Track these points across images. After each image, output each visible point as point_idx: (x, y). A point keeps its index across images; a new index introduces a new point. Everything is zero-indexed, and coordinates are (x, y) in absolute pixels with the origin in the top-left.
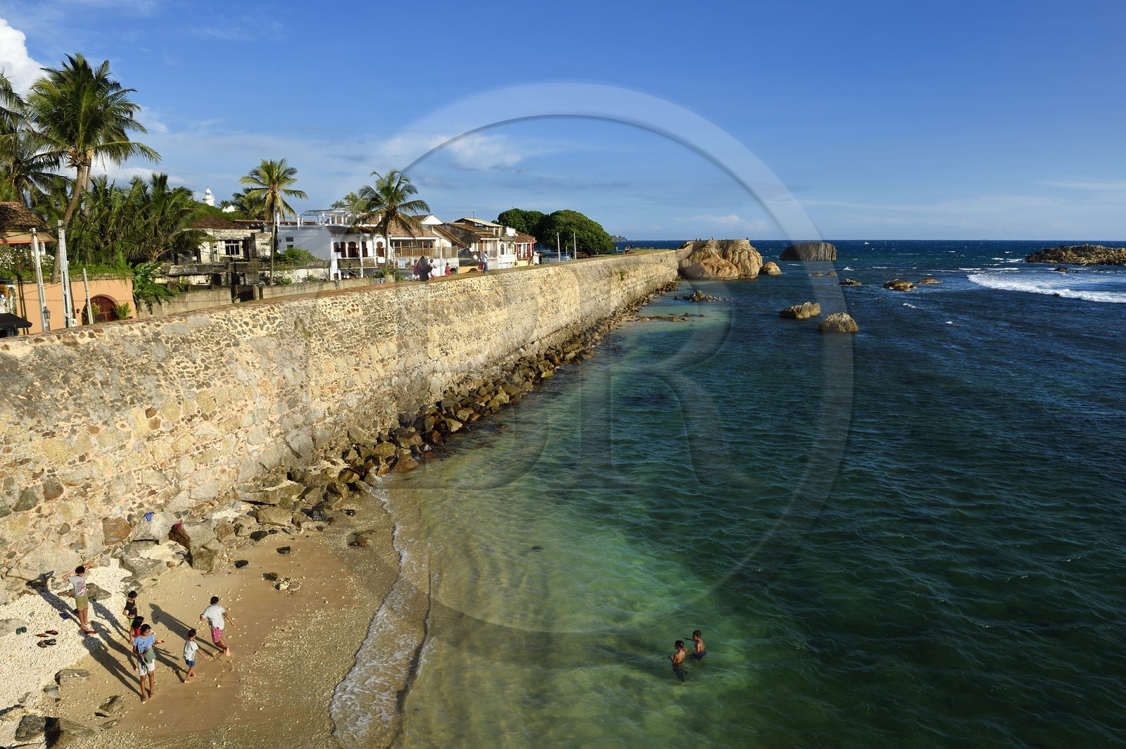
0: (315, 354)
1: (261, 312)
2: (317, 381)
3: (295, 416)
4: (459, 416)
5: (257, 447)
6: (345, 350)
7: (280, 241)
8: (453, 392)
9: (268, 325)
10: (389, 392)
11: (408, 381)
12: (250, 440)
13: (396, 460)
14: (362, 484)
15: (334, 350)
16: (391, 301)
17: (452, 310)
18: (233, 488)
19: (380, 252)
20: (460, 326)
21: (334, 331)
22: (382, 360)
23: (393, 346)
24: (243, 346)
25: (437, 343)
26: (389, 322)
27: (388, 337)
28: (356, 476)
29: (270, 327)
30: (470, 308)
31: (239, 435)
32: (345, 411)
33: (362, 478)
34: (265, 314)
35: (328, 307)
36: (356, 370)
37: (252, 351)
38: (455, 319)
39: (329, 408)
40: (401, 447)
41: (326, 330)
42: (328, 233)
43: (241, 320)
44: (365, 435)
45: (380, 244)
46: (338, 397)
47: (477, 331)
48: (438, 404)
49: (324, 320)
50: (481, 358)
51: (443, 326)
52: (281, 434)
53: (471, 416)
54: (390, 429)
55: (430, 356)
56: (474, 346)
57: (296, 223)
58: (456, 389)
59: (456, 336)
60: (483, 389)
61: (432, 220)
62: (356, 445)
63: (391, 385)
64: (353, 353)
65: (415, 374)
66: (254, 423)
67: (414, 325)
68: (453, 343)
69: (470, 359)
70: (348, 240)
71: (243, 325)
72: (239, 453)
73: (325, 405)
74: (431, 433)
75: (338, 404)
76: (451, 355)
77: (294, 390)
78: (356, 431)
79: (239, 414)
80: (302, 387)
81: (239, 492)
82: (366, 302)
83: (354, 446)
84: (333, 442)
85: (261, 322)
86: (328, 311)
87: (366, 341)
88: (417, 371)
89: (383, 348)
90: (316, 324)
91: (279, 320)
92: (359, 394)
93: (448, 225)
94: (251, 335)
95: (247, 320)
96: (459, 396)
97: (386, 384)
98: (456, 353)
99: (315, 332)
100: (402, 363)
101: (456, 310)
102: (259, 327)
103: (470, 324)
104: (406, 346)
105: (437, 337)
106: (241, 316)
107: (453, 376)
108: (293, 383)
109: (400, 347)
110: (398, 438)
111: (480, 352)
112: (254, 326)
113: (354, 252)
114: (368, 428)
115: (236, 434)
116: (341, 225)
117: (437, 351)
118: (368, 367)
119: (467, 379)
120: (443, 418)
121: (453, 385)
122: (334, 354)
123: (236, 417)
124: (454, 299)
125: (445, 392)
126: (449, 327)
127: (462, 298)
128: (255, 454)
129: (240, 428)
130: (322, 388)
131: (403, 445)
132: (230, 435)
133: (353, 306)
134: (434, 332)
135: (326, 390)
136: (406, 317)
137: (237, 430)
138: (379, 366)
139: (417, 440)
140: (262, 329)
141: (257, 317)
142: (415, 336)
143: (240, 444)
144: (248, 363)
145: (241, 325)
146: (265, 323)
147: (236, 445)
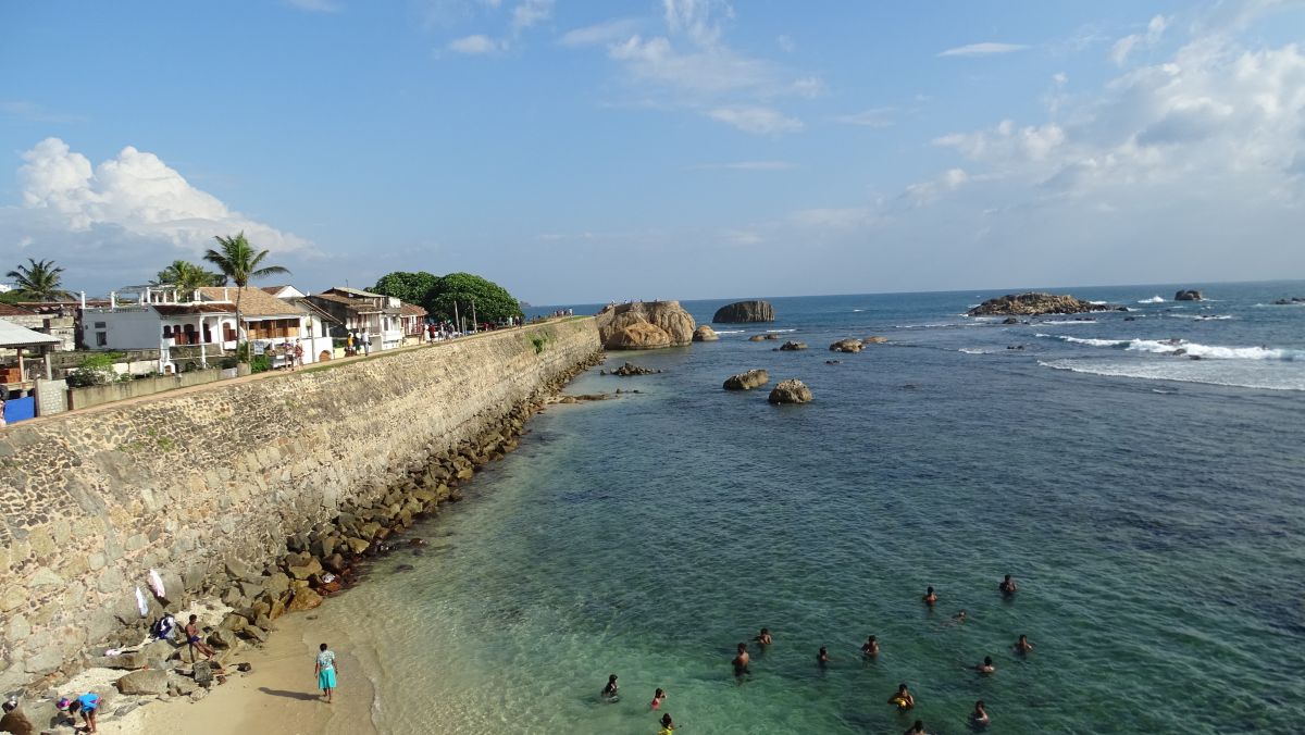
0: (179, 469)
1: (106, 420)
2: (183, 504)
3: (158, 551)
4: (364, 534)
5: (110, 595)
6: (216, 461)
7: (87, 328)
8: (352, 504)
9: (117, 436)
10: (273, 511)
11: (295, 493)
12: (102, 586)
13: (292, 597)
14: (254, 629)
15: (203, 462)
16: (269, 396)
17: (343, 403)
18: (81, 652)
19: (230, 335)
20: (354, 422)
21: (200, 438)
22: (263, 471)
23: (275, 452)
24: (85, 465)
25: (328, 445)
26: (269, 422)
27: (268, 441)
28: (243, 621)
29: (120, 437)
30: (363, 399)
31: (87, 582)
32: (220, 539)
33: (252, 622)
34: (111, 422)
35: (191, 408)
36: (232, 485)
37: (98, 471)
38: (349, 413)
39: (200, 537)
40: (295, 579)
41: (191, 438)
42: (157, 315)
43: (81, 432)
44: (247, 568)
45: (226, 326)
46: (210, 521)
47: (375, 425)
48: (335, 521)
49: (188, 425)
50: (382, 460)
51: (334, 422)
52: (141, 575)
53: (379, 532)
54: (279, 557)
55: (322, 461)
56: (373, 445)
57: (110, 304)
58: (356, 501)
59: (350, 434)
60: (389, 496)
61: (289, 292)
62: (237, 581)
63: (275, 501)
64: (226, 464)
65: (303, 485)
66: (106, 563)
67: (299, 424)
68: (348, 443)
69: (369, 462)
70: (183, 322)
71: (85, 439)
72: (88, 605)
73: (195, 533)
74: (332, 558)
75: (211, 531)
76: (347, 459)
77: (155, 517)
78: (236, 564)
79: (86, 554)
80: (165, 512)
81: (88, 657)
82: (238, 398)
83: (234, 582)
84: (208, 581)
85: (108, 433)
86: (191, 412)
87: (241, 447)
88: (306, 481)
89: (262, 454)
90: (178, 430)
91: (130, 429)
92: (237, 515)
93: (315, 297)
94: (96, 450)
95: (89, 431)
96: (360, 509)
97: (269, 499)
98: (352, 455)
99: (177, 441)
100: (287, 473)
101: (348, 402)
102: (105, 440)
103: (367, 418)
104: (291, 451)
105: (328, 437)
106: (81, 426)
107: (350, 484)
108: (153, 507)
109: (283, 452)
110: (291, 569)
111: (380, 452)
112: (98, 439)
113: (191, 335)
114: (252, 559)
115: (83, 581)
116: (176, 303)
117: (329, 455)
118: (246, 481)
119: (367, 488)
120: (344, 538)
121: (350, 496)
122: (202, 466)
123: (82, 558)
124: (344, 389)
125: (342, 505)
126: (341, 423)
127: (354, 386)
128: (109, 605)
129: (87, 572)
130: (190, 512)
131: (298, 576)
132: (76, 582)
133: (222, 404)
134: (323, 430)
135: (196, 514)
136: (289, 415)
137: (84, 576)
138: (260, 479)
139: (315, 568)
140: (109, 441)
141: (102, 427)
142: (301, 438)
143: (89, 594)
144: (94, 487)
145: (81, 439)
146: (112, 434)
147: (83, 595)
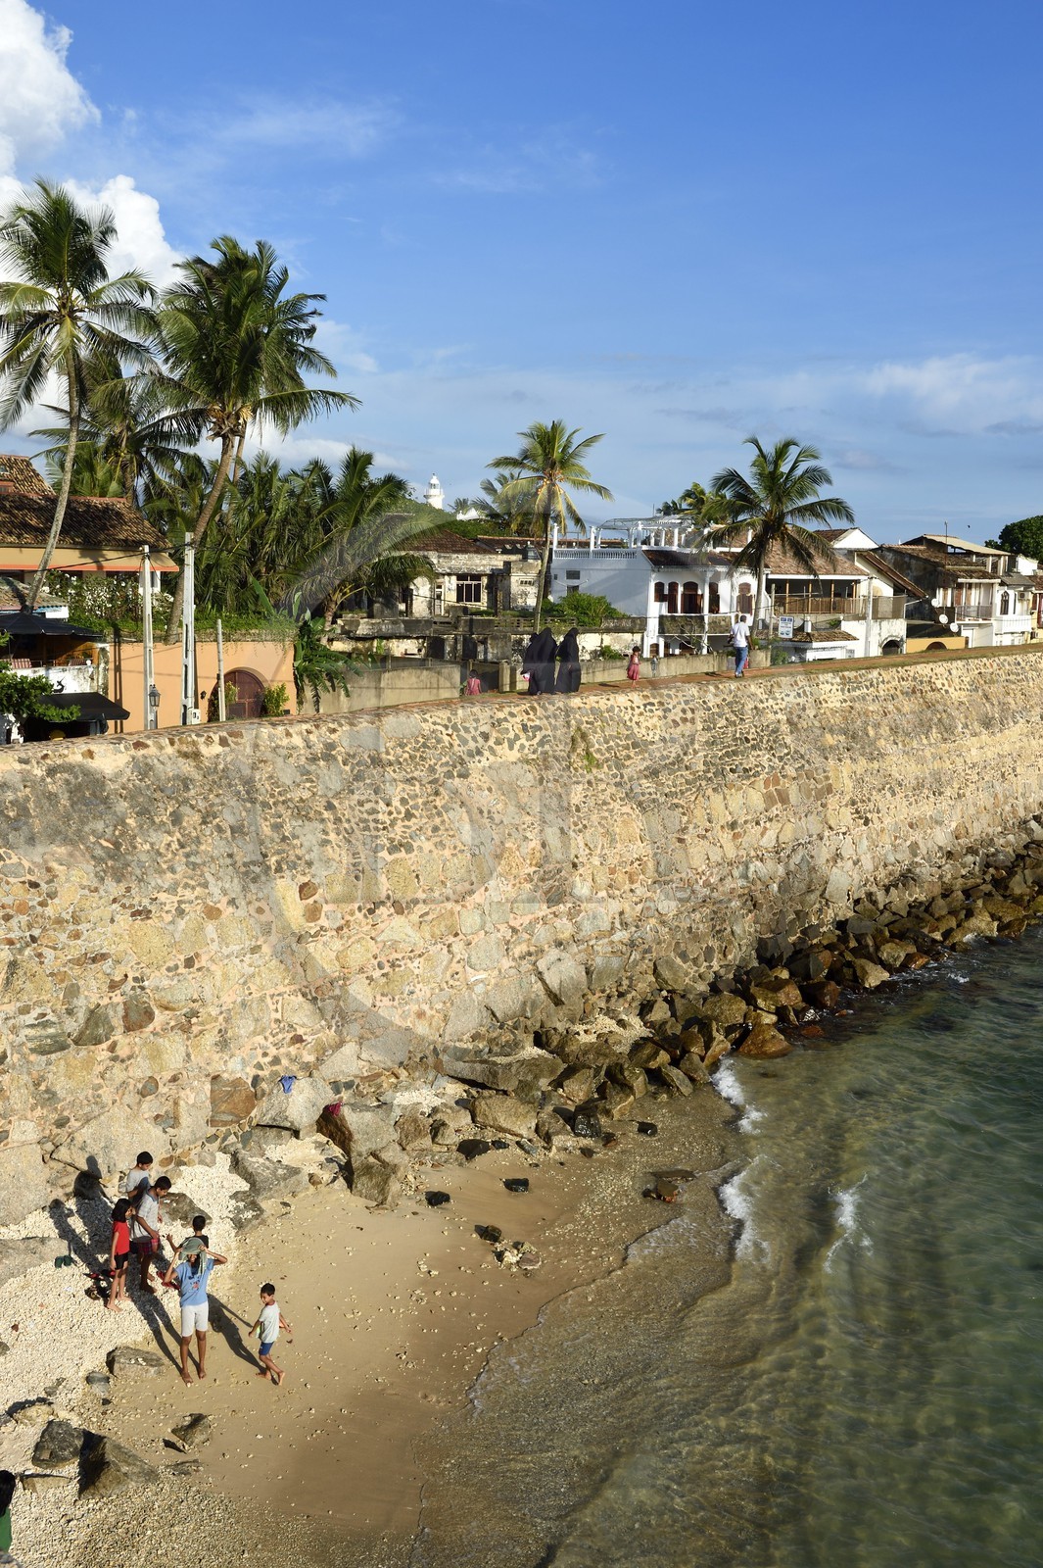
0: (605, 803)
1: (512, 715)
2: (603, 857)
3: (558, 923)
4: (885, 956)
5: (482, 975)
6: (662, 799)
7: (556, 578)
8: (874, 903)
9: (523, 741)
10: (741, 891)
11: (781, 870)
12: (473, 960)
13: (746, 1033)
14: (676, 1075)
15: (642, 798)
16: (761, 706)
17: (885, 731)
18: (435, 1049)
19: (745, 603)
20: (900, 764)
21: (643, 759)
22: (733, 825)
23: (756, 798)
24: (475, 778)
25: (847, 798)
26: (754, 747)
27: (748, 777)
28: (664, 1057)
29: (527, 744)
30: (924, 727)
31: (455, 948)
32: (653, 921)
33: (675, 1062)
34: (518, 719)
35: (637, 711)
36: (681, 840)
37: (490, 790)
38: (891, 749)
39: (621, 913)
40: (757, 1008)
41: (629, 757)
42: (647, 565)
43: (476, 729)
44: (687, 974)
45: (745, 587)
46: (640, 891)
47: (937, 777)
48: (841, 925)
49: (627, 737)
50: (942, 837)
51: (863, 762)
52: (530, 954)
53: (909, 958)
54: (739, 967)
55: (832, 823)
56: (926, 809)
57: (587, 544)
58: (880, 896)
59: (890, 785)
60: (941, 902)
61: (855, 540)
62: (668, 991)
63: (745, 876)
64: (677, 806)
65: (796, 859)
66: (482, 927)
67: (802, 757)
68: (883, 800)
69: (916, 836)
70: (681, 579)
71: (479, 739)
72: (451, 982)
73: (615, 906)
74: (822, 985)
75: (640, 906)
76: (876, 825)
77: (559, 871)
78: (670, 964)
79: (458, 908)
80: (575, 866)
81: (445, 1058)
82: (710, 705)
83: (664, 993)
84: (625, 982)
85: (511, 735)
86: (635, 719)
87: (704, 783)
88: (801, 852)
89: (736, 800)
90: (612, 743)
91: (544, 732)
92: (682, 889)
93: (890, 549)
94: (492, 758)
95: (485, 728)
96: (886, 914)
97: (736, 873)
98: (887, 820)
99: (607, 760)
100: (771, 834)
101: (894, 730)
102: (506, 744)
103: (921, 761)
104: (784, 799)
105: (849, 784)
106: (477, 721)
107: (876, 868)
108: (558, 856)
109: (769, 800)
110: (753, 989)
111: (939, 823)
112: (498, 742)
113: (692, 603)
114: (695, 961)
115: (449, 946)
116: (675, 548)
117: (847, 814)
118: (704, 837)
119: (907, 878)
120: (849, 957)
121: (874, 889)
122: (640, 804)
123: (452, 913)
124: (891, 707)
125: (857, 902)
126: (876, 765)
127: (908, 706)
128: (479, 989)
129: (456, 935)
130: (612, 871)
131: (761, 1003)
132: (439, 946)
133: (684, 711)
134: (844, 773)
135: (620, 877)
136: (788, 740)
137: (451, 939)
138: (725, 837)
139: (791, 996)
140: (511, 748)
141: (505, 725)
142: (803, 780)
143: (455, 967)
144: (481, 812)
145: (474, 739)
146: (517, 737)
147: (447, 968)
